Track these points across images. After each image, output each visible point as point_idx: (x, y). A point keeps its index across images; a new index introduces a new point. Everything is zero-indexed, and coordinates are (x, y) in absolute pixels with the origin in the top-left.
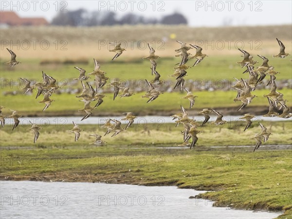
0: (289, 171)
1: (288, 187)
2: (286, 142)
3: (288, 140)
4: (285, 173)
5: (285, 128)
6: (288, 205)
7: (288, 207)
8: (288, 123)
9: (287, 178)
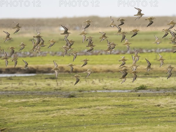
0: (3, 108)
1: (3, 117)
2: (2, 90)
3: (3, 89)
4: (1, 109)
5: (2, 82)
6: (3, 128)
7: (3, 129)
8: (3, 78)
9: (3, 112)
